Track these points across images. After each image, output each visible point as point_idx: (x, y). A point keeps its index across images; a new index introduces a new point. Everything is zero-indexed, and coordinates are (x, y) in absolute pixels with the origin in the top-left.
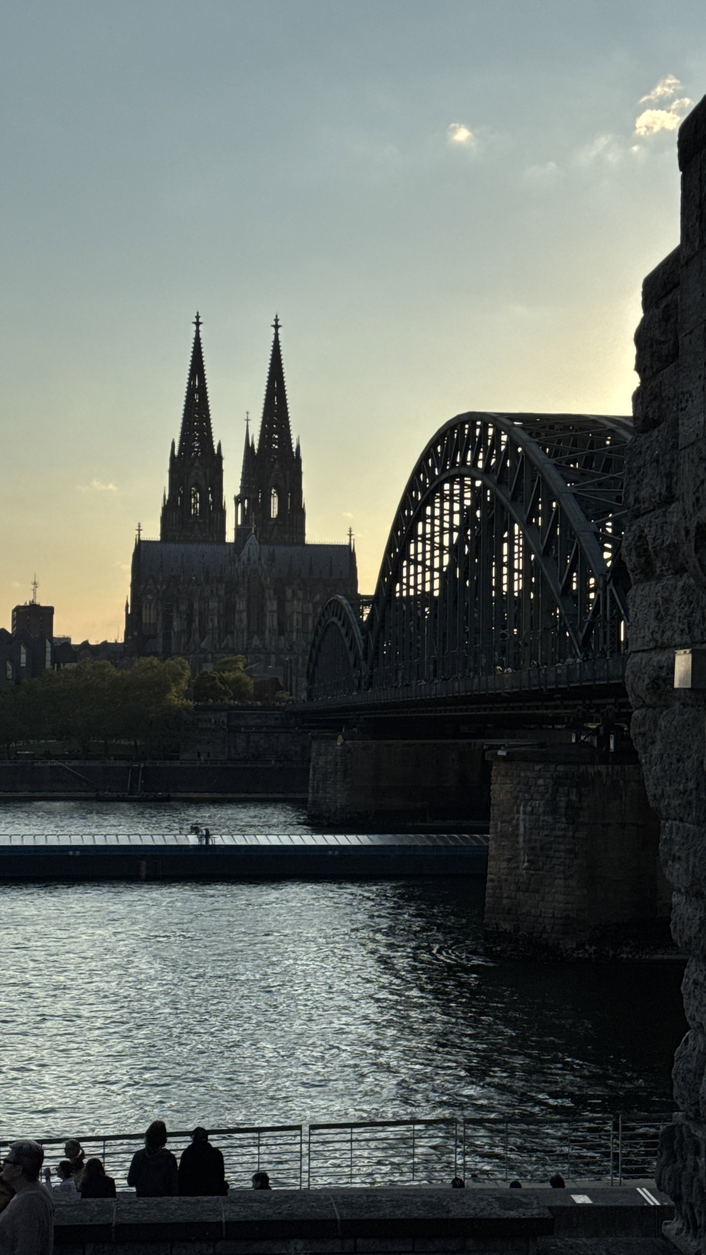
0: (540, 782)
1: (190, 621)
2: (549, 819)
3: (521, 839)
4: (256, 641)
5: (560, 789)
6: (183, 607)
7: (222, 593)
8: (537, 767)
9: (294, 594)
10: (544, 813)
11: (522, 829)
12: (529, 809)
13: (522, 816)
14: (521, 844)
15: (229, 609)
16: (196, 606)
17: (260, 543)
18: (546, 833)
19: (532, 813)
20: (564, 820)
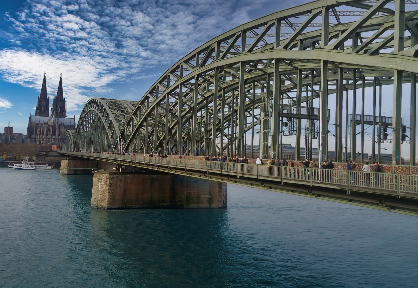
0: (104, 178)
1: (40, 132)
2: (105, 185)
3: (99, 189)
4: (54, 137)
5: (108, 179)
6: (39, 129)
7: (47, 127)
8: (103, 175)
9: (62, 128)
10: (104, 184)
11: (99, 188)
12: (101, 183)
13: (99, 185)
14: (99, 191)
15: (48, 130)
16: (42, 129)
17: (55, 117)
18: (104, 189)
19: (102, 184)
20: (108, 186)
